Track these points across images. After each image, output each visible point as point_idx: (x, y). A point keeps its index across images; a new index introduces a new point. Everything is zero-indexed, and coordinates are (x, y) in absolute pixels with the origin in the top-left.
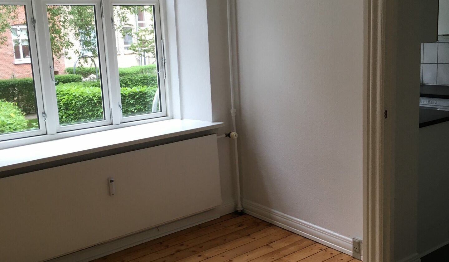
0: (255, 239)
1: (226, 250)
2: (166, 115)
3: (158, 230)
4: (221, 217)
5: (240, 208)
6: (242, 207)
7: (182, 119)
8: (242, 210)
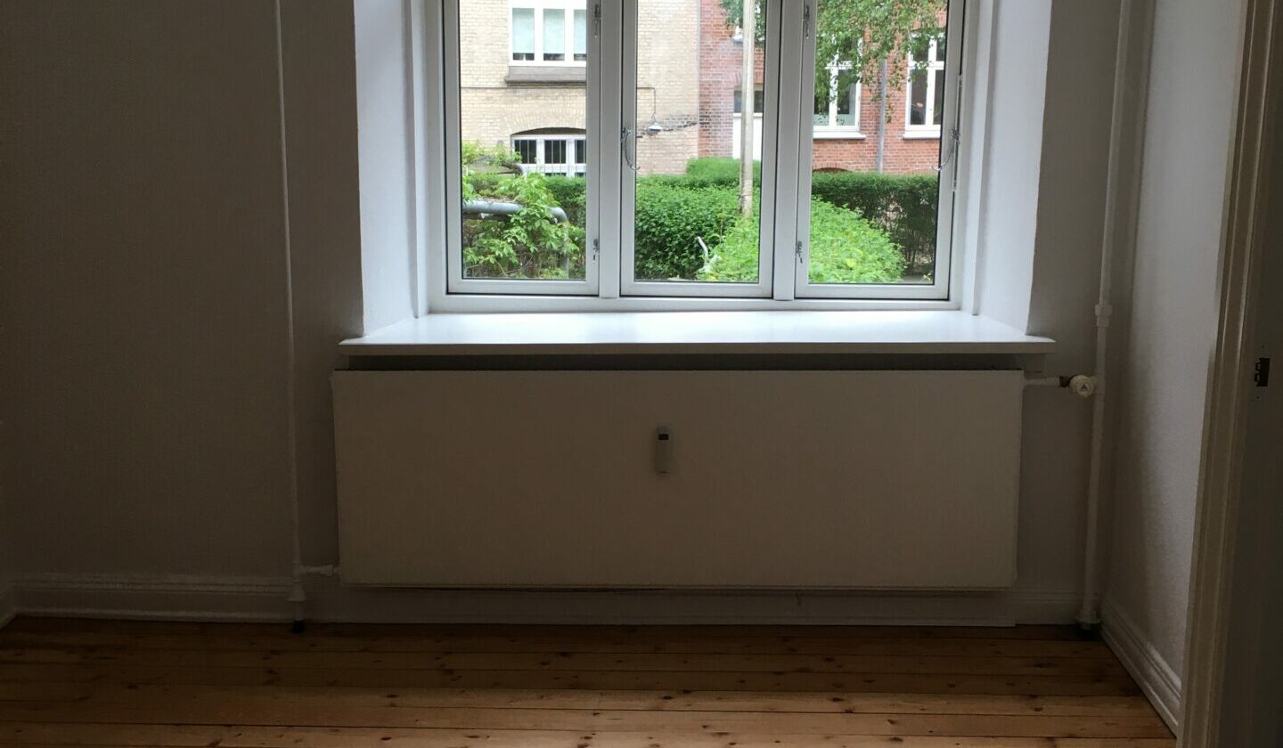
0: (1040, 713)
1: (923, 710)
2: (946, 297)
3: (800, 604)
4: (1017, 625)
5: (1087, 618)
6: (1098, 615)
7: (976, 314)
8: (1092, 625)
